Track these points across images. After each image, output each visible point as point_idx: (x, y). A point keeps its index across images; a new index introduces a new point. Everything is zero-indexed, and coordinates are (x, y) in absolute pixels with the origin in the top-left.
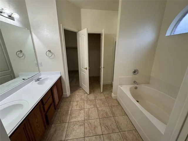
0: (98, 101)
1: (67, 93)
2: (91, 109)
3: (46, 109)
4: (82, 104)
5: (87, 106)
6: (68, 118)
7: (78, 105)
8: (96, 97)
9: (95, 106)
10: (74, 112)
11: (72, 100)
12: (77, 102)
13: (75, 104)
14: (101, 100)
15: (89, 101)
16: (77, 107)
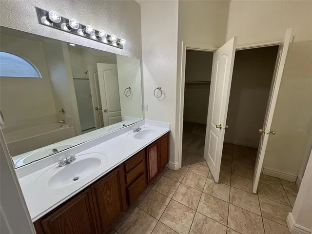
0: (236, 210)
1: (175, 163)
2: (211, 222)
3: (129, 180)
4: (195, 198)
5: (204, 209)
6: (161, 212)
7: (187, 196)
8: (233, 197)
9: (224, 219)
10: (175, 207)
11: (180, 180)
12: (188, 187)
13: (182, 189)
14: (245, 212)
15: (212, 199)
16: (184, 199)
